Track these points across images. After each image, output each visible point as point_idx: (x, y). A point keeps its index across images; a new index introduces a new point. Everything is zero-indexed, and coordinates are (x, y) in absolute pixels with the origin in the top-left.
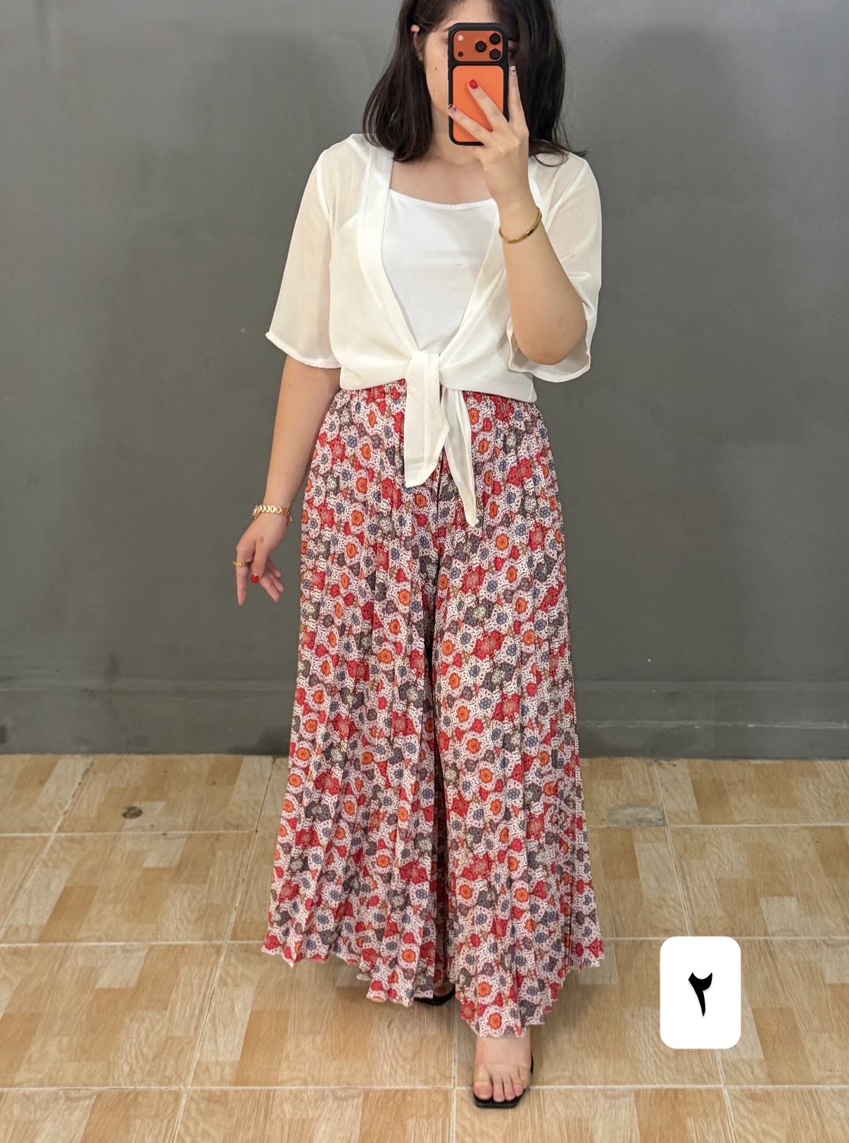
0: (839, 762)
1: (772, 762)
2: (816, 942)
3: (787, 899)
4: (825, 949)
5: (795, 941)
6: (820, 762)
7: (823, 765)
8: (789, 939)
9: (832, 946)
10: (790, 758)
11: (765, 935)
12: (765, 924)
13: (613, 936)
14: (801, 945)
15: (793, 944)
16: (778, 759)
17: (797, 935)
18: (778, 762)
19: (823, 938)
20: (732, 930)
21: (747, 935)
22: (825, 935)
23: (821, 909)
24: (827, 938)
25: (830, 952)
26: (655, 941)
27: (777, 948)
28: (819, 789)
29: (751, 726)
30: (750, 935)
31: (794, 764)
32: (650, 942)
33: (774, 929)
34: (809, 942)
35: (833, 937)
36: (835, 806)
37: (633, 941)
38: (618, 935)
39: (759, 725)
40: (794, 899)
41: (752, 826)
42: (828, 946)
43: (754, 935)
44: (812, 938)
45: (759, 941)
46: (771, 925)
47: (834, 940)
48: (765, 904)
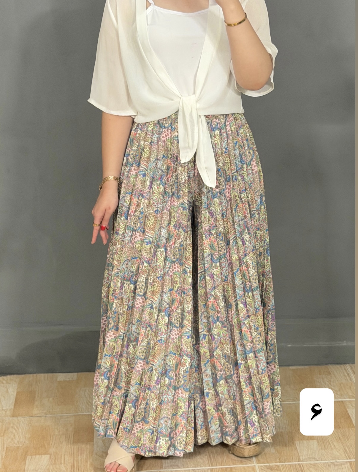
0: (342, 366)
1: (303, 367)
2: (328, 463)
3: (311, 441)
4: (333, 466)
5: (316, 463)
6: (331, 366)
7: (333, 368)
8: (312, 462)
9: (337, 465)
10: (313, 365)
11: (299, 461)
12: (299, 455)
13: (209, 466)
14: (319, 466)
15: (315, 465)
16: (306, 365)
17: (318, 461)
18: (306, 367)
19: (332, 461)
20: (280, 459)
21: (287, 462)
22: (334, 460)
23: (331, 446)
24: (334, 461)
25: (336, 468)
26: (234, 467)
27: (305, 468)
28: (330, 381)
29: (289, 346)
30: (290, 462)
31: (316, 368)
32: (231, 468)
33: (304, 458)
34: (324, 463)
35: (338, 461)
36: (340, 390)
37: (221, 468)
38: (212, 466)
39: (294, 345)
40: (315, 441)
41: (290, 402)
42: (335, 465)
43: (292, 462)
44: (326, 461)
45: (295, 464)
46: (302, 455)
47: (338, 462)
48: (299, 445)
